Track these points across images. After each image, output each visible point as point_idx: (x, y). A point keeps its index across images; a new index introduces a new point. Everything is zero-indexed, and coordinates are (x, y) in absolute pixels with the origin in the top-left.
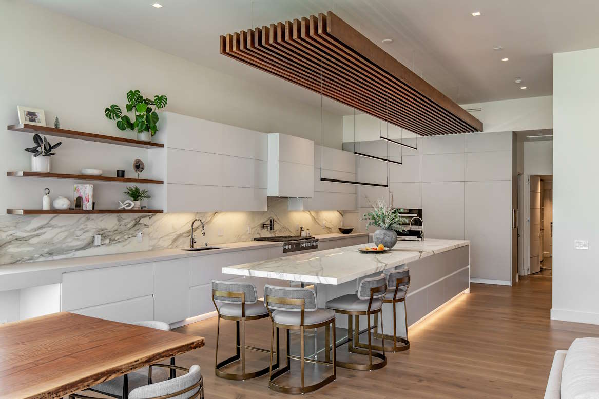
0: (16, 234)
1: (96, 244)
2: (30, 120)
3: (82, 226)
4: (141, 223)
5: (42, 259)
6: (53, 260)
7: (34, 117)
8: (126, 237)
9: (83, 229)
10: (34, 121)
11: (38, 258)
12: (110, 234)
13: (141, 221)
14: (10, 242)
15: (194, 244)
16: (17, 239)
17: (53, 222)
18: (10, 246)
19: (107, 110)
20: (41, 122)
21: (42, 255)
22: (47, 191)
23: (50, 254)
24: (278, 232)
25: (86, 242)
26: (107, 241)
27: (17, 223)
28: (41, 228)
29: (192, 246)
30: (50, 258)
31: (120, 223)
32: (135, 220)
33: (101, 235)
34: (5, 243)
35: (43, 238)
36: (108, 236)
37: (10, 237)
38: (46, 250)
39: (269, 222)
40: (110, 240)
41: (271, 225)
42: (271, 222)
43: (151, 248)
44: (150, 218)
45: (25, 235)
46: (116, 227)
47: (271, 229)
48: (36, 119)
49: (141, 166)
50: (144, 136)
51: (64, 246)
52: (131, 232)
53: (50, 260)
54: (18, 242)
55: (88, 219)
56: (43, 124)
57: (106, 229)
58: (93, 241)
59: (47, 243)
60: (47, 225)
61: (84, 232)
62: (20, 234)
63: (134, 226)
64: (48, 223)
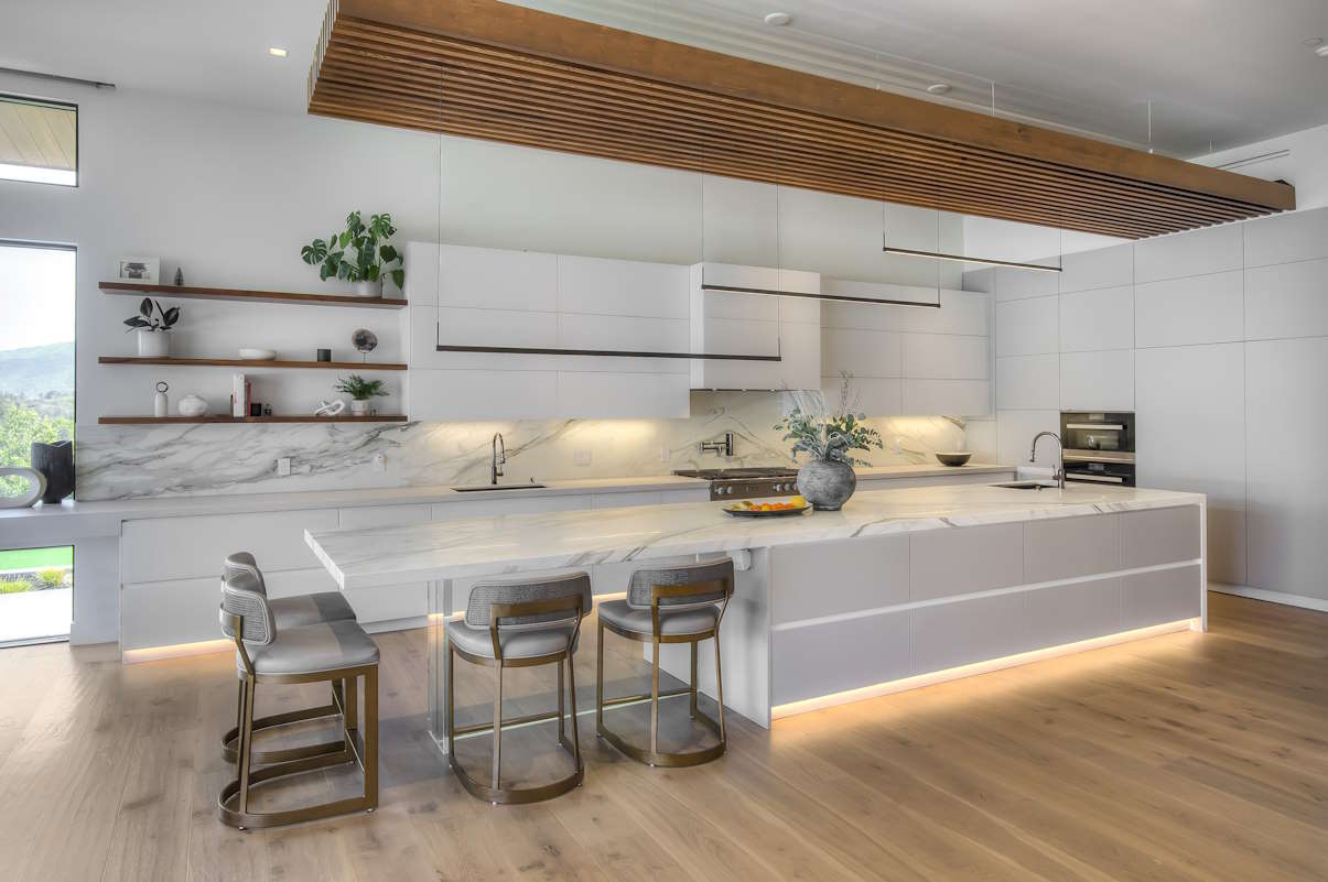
0: (119, 455)
1: (280, 472)
2: (131, 276)
3: (251, 443)
4: (382, 439)
5: (168, 494)
6: (191, 497)
7: (139, 271)
8: (348, 462)
9: (252, 448)
10: (139, 276)
11: (162, 493)
12: (312, 457)
13: (381, 436)
14: (107, 467)
15: (498, 477)
16: (120, 463)
17: (190, 437)
18: (107, 473)
19: (305, 249)
20: (152, 276)
21: (168, 489)
22: (163, 387)
23: (186, 487)
24: (749, 458)
25: (260, 469)
26: (305, 468)
27: (121, 437)
28: (167, 445)
29: (495, 483)
30: (186, 494)
31: (336, 438)
32: (368, 433)
33: (292, 458)
34: (98, 469)
35: (170, 461)
36: (307, 461)
37: (109, 459)
38: (177, 481)
39: (723, 439)
40: (312, 467)
41: (728, 445)
42: (728, 439)
43: (405, 483)
44: (403, 430)
45: (135, 456)
46: (323, 447)
47: (728, 454)
48: (143, 274)
49: (370, 341)
50: (364, 289)
51: (213, 474)
52: (360, 454)
53: (186, 498)
54: (125, 466)
55: (264, 431)
56: (155, 281)
57: (303, 449)
58: (275, 468)
59: (177, 470)
60: (179, 441)
61: (255, 453)
62: (124, 454)
63: (366, 444)
64: (181, 438)
